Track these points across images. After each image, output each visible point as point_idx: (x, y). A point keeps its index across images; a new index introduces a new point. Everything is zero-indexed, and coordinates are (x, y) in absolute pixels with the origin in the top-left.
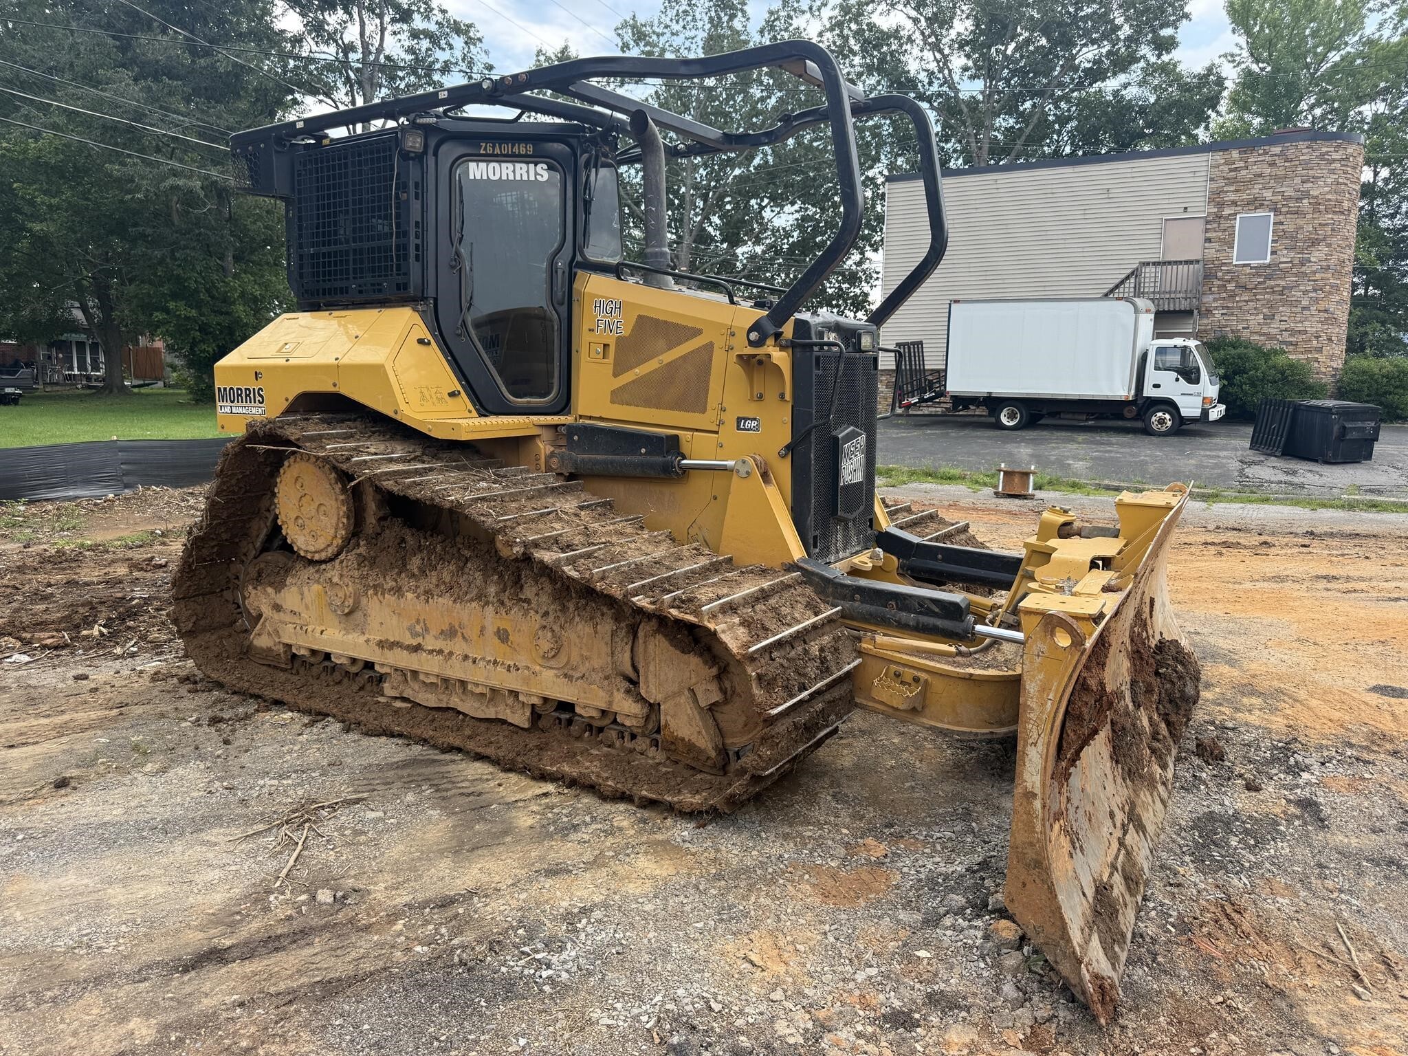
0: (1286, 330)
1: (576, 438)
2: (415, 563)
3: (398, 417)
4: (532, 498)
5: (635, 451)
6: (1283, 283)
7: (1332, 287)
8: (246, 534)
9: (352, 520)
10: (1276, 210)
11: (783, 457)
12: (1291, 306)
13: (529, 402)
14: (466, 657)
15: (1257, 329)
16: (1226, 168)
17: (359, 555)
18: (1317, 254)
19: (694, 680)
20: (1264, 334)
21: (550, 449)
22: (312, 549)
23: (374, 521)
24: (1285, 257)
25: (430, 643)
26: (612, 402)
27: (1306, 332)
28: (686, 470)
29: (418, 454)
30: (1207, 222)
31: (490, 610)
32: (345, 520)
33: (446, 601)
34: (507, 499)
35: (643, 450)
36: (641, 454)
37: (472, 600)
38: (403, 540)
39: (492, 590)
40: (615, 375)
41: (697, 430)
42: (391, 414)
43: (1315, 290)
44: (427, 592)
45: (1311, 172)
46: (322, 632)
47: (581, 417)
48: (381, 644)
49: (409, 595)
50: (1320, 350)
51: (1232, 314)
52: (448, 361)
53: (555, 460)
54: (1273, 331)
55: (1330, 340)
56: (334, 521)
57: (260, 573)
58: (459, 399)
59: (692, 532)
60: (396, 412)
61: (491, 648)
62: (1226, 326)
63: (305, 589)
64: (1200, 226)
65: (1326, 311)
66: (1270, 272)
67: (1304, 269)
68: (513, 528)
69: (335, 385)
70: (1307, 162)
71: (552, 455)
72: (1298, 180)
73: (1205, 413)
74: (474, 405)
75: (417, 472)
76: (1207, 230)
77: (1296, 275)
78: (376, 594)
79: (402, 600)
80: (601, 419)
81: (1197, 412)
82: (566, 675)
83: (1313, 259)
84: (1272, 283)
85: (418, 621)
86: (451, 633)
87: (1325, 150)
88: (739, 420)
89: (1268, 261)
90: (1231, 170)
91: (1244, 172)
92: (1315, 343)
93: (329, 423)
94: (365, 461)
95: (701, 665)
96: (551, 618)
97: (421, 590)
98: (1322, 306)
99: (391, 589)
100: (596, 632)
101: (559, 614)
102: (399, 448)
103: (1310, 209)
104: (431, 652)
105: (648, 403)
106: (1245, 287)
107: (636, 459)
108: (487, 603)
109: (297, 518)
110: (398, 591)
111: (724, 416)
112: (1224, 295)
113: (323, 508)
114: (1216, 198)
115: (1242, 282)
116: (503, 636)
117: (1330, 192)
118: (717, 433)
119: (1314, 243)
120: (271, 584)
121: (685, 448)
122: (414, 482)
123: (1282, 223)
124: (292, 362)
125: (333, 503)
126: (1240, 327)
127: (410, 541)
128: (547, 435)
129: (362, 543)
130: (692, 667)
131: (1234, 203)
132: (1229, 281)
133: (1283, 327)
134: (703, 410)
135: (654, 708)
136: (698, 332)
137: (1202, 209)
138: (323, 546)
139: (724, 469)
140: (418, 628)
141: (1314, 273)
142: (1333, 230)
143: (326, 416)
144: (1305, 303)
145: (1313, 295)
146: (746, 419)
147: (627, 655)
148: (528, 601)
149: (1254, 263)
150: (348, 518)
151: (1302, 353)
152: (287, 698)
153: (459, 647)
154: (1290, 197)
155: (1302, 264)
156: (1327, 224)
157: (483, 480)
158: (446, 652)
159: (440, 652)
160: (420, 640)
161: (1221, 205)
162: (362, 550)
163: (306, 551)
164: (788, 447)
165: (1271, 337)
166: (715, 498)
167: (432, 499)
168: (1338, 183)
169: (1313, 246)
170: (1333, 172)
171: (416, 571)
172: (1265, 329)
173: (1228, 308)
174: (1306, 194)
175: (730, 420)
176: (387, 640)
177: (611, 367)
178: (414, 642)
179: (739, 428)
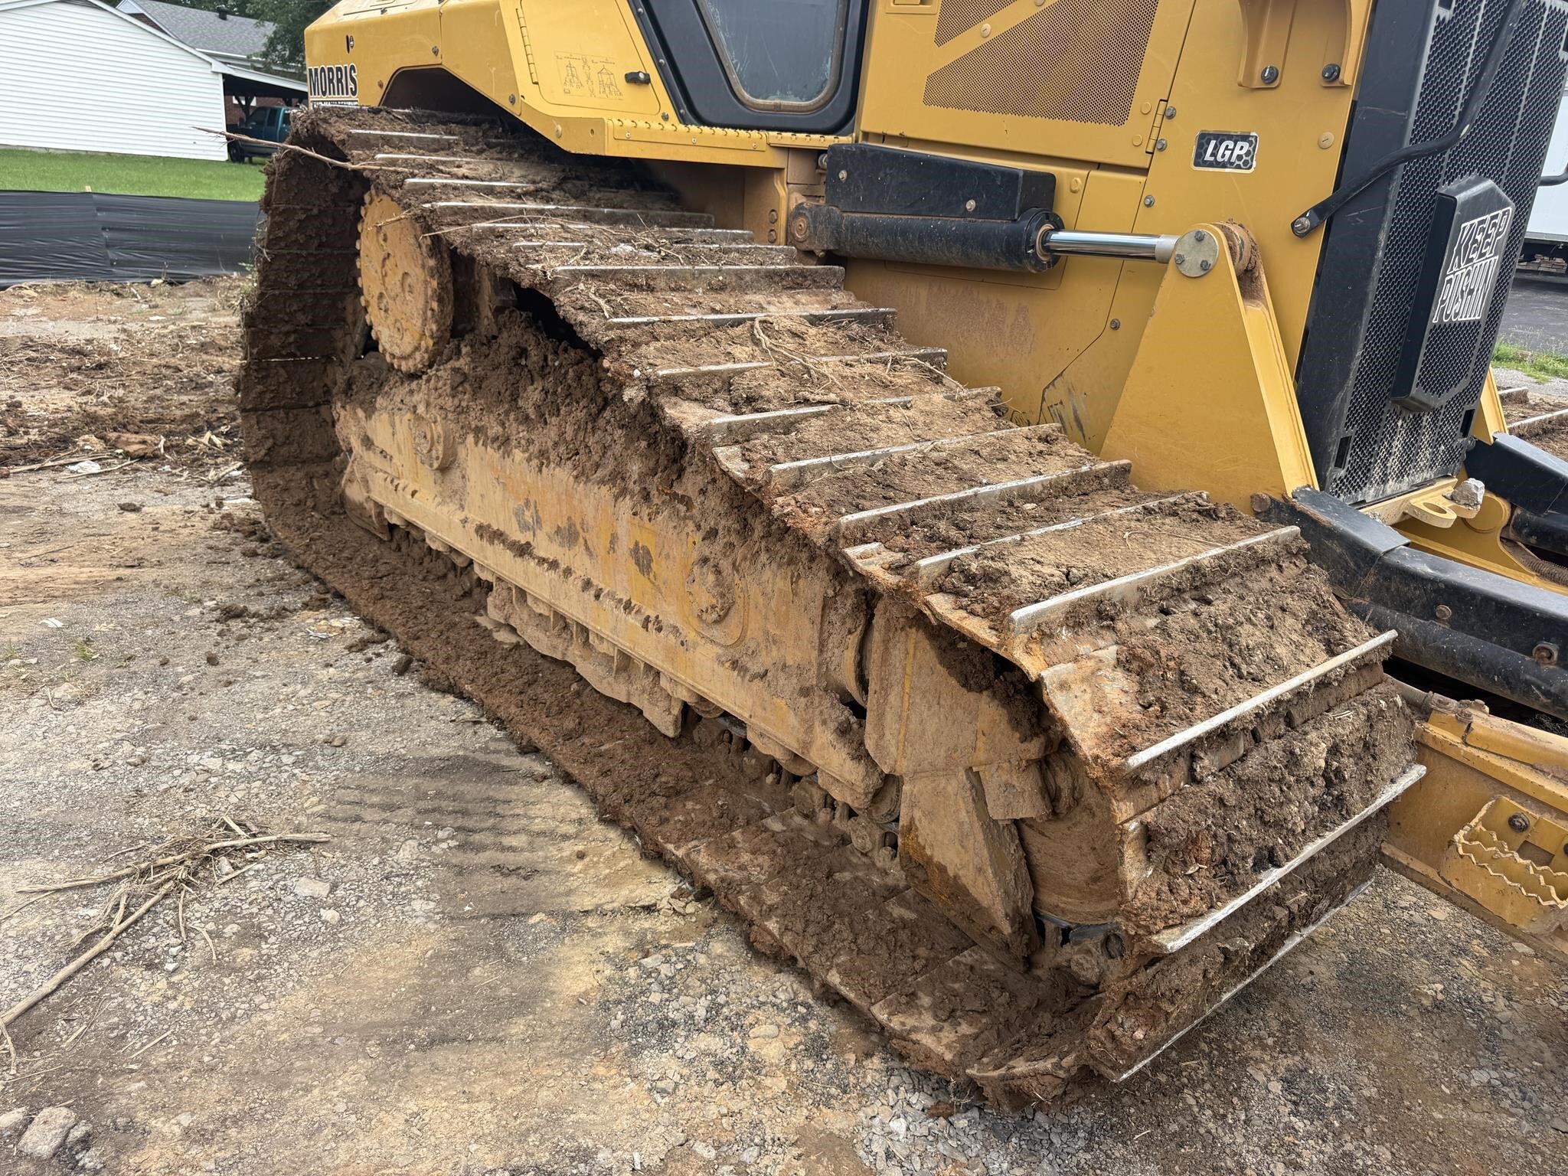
1: (843, 175)
2: (532, 395)
3: (514, 110)
4: (722, 288)
5: (953, 207)
8: (344, 320)
9: (449, 308)
11: (1302, 234)
13: (777, 108)
14: (587, 584)
17: (456, 370)
19: (981, 755)
21: (798, 198)
22: (397, 352)
23: (490, 315)
25: (542, 545)
26: (928, 101)
28: (1058, 259)
29: (544, 185)
31: (627, 503)
32: (435, 305)
33: (562, 475)
34: (661, 283)
35: (971, 205)
36: (966, 213)
37: (602, 482)
38: (523, 352)
39: (635, 468)
40: (941, 39)
41: (1099, 166)
42: (505, 104)
44: (543, 454)
46: (415, 493)
47: (866, 135)
48: (481, 530)
49: (518, 455)
52: (638, 16)
53: (802, 222)
56: (420, 304)
57: (349, 384)
58: (645, 93)
59: (1053, 396)
60: (513, 101)
61: (623, 580)
63: (397, 419)
68: (636, 345)
69: (436, 52)
71: (797, 212)
74: (677, 107)
75: (520, 216)
78: (477, 443)
79: (508, 461)
80: (902, 139)
82: (734, 664)
85: (527, 503)
86: (569, 535)
88: (1204, 139)
93: (416, 121)
94: (433, 187)
95: (1004, 726)
96: (721, 540)
97: (534, 449)
99: (495, 439)
100: (795, 594)
101: (734, 538)
102: (517, 173)
104: (542, 561)
105: (1001, 105)
107: (954, 223)
108: (623, 492)
109: (381, 296)
110: (503, 443)
111: (1171, 132)
113: (409, 280)
116: (643, 559)
118: (1144, 171)
120: (361, 404)
121: (1065, 206)
122: (492, 230)
124: (390, 12)
125: (419, 271)
127: (534, 356)
128: (795, 170)
129: (464, 350)
130: (982, 723)
134: (1120, 117)
135: (888, 784)
138: (409, 349)
139: (1147, 256)
140: (528, 516)
143: (419, 112)
146: (1221, 138)
147: (850, 656)
148: (686, 501)
150: (440, 301)
152: (350, 593)
153: (579, 562)
157: (627, 241)
158: (563, 566)
159: (554, 565)
160: (528, 536)
162: (463, 363)
163: (393, 356)
164: (1320, 210)
166: (1116, 326)
167: (506, 267)
171: (532, 413)
175: (1182, 139)
176: (489, 526)
177: (934, 22)
178: (522, 538)
179: (1199, 161)
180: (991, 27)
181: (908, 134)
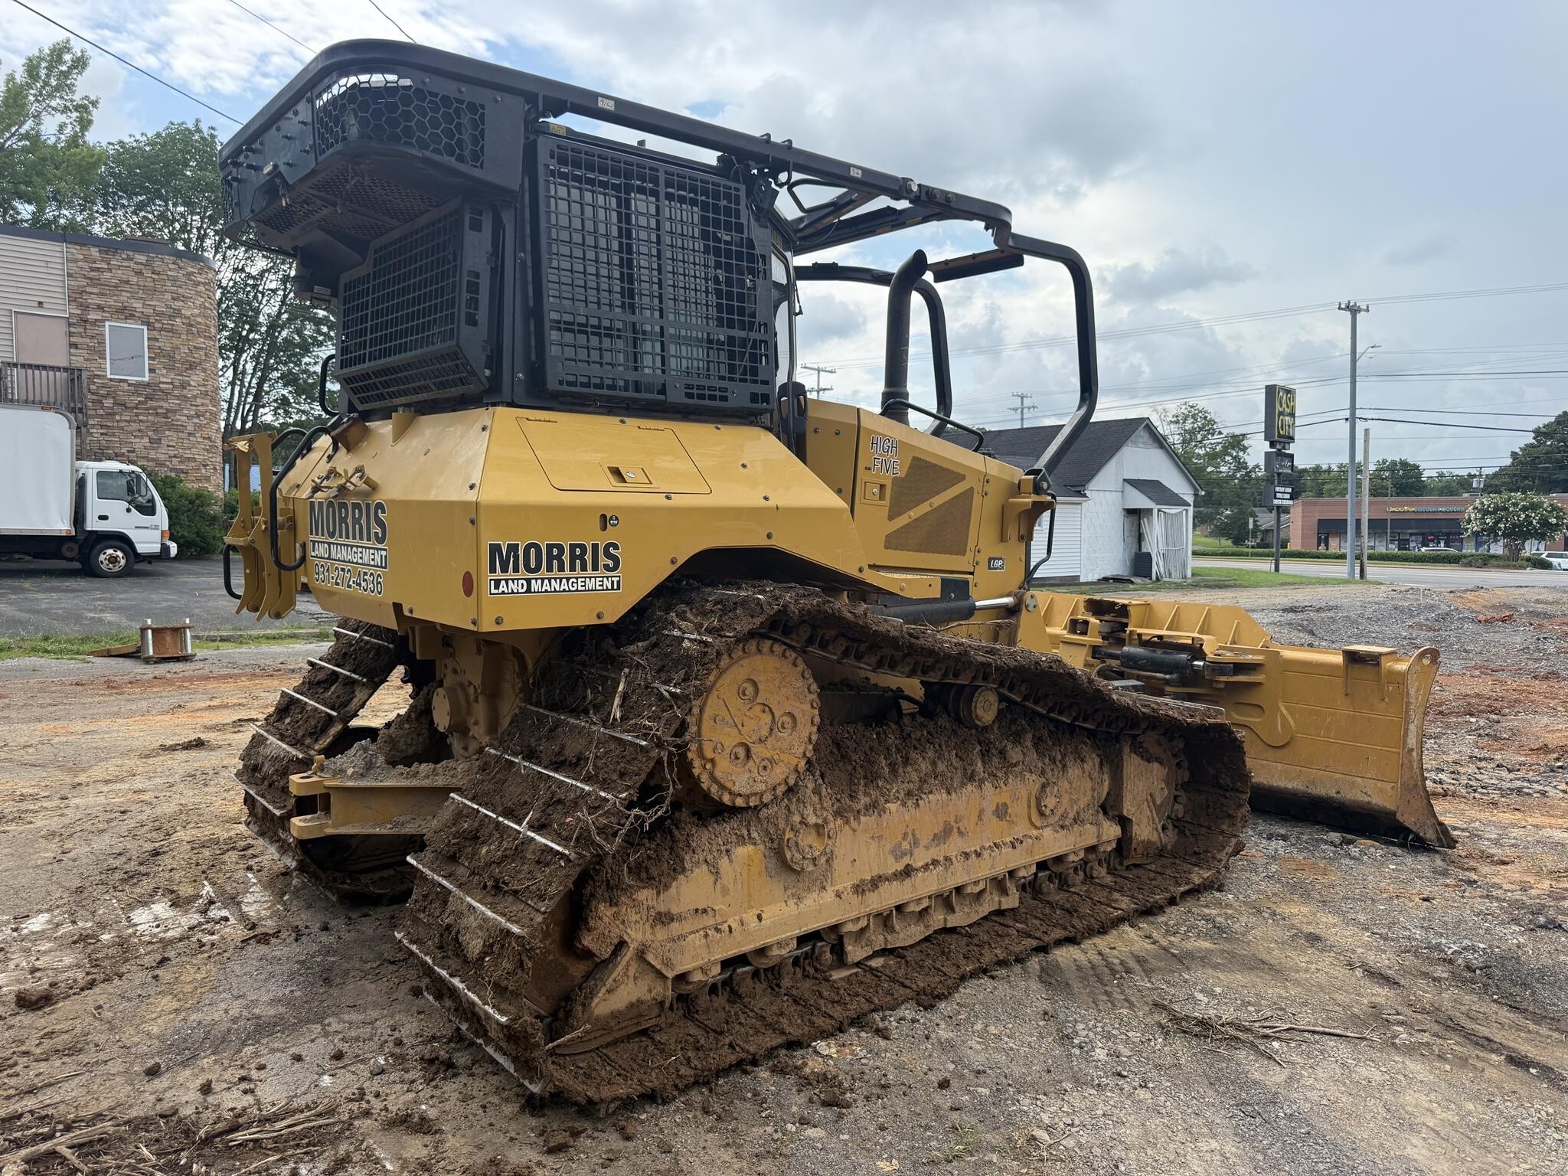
0: (175, 456)
6: (166, 405)
7: (211, 414)
10: (148, 324)
12: (177, 431)
14: (966, 855)
15: (144, 453)
16: (86, 265)
18: (195, 378)
20: (152, 460)
24: (165, 378)
25: (919, 859)
26: (886, 547)
27: (194, 460)
30: (70, 325)
31: (988, 785)
35: (952, 595)
37: (967, 784)
39: (979, 766)
40: (891, 518)
41: (958, 572)
43: (198, 416)
44: (909, 794)
45: (180, 290)
46: (760, 918)
48: (859, 889)
49: (892, 807)
50: (208, 479)
51: (113, 435)
54: (162, 457)
55: (215, 469)
61: (993, 830)
62: (108, 448)
63: (724, 863)
64: (61, 328)
65: (209, 438)
66: (149, 391)
67: (185, 392)
70: (175, 279)
72: (168, 296)
73: (165, 549)
76: (71, 334)
77: (178, 397)
78: (847, 822)
79: (885, 817)
81: (156, 548)
83: (192, 383)
84: (154, 404)
85: (905, 836)
86: (945, 834)
87: (191, 269)
88: (990, 560)
89: (146, 379)
90: (92, 270)
91: (108, 275)
92: (203, 471)
98: (206, 433)
99: (867, 808)
103: (182, 329)
104: (926, 867)
105: (919, 547)
106: (124, 405)
108: (982, 782)
110: (873, 806)
111: (979, 557)
112: (101, 412)
114: (76, 297)
115: (121, 399)
116: (1001, 812)
117: (199, 315)
118: (972, 573)
119: (192, 366)
123: (156, 340)
124: (677, 501)
126: (124, 450)
131: (100, 308)
132: (105, 397)
133: (172, 453)
134: (962, 552)
136: (961, 478)
137: (60, 307)
140: (905, 846)
141: (195, 397)
142: (206, 355)
144: (190, 428)
145: (196, 420)
146: (995, 559)
149: (132, 379)
151: (193, 482)
153: (954, 847)
154: (163, 313)
155: (184, 388)
156: (201, 348)
158: (941, 859)
159: (935, 863)
160: (906, 860)
161: (85, 307)
163: (750, 795)
165: (161, 464)
168: (205, 308)
169: (191, 369)
170: (199, 294)
172: (152, 455)
173: (108, 427)
174: (178, 313)
175: (983, 559)
176: (863, 881)
177: (887, 510)
178: (900, 867)
179: (990, 568)
180: (915, 513)
181: (877, 564)
